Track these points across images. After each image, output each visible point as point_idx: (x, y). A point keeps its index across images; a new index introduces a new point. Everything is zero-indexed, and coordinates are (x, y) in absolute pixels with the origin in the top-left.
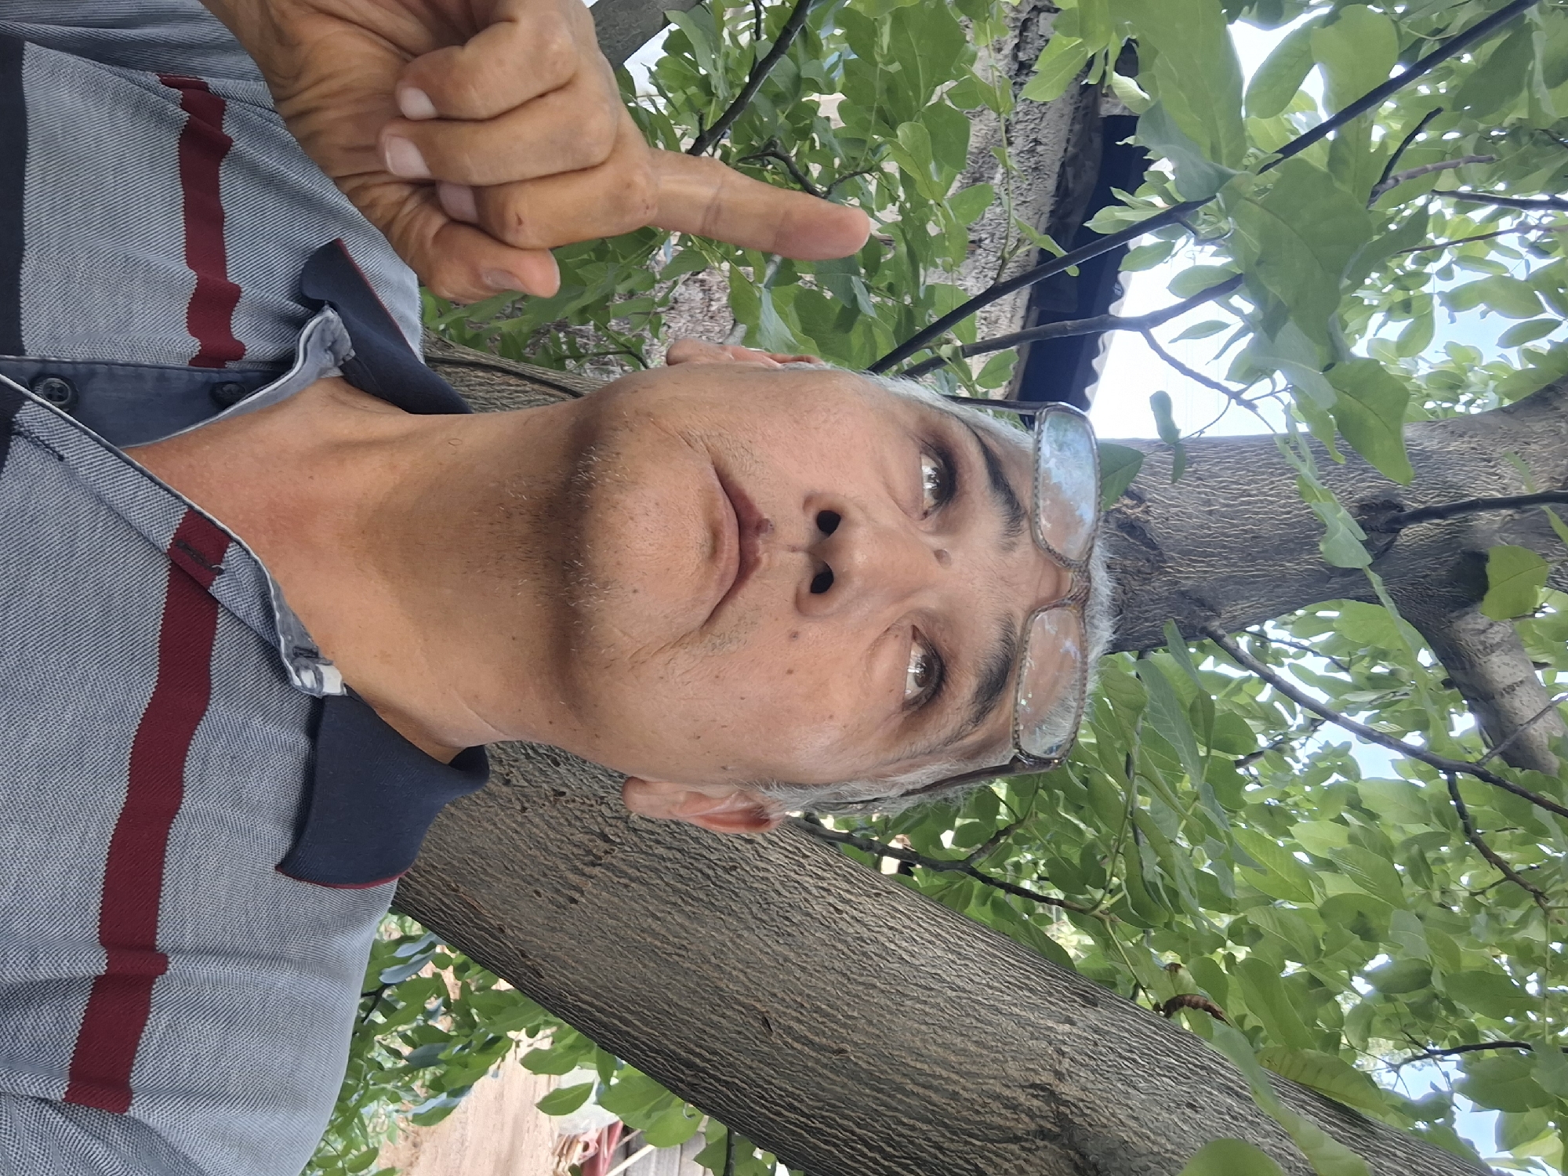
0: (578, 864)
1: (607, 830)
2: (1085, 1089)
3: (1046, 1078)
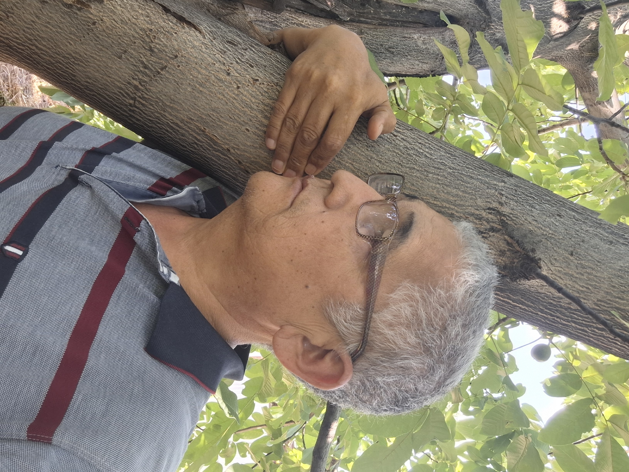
2: (513, 209)
3: (495, 205)
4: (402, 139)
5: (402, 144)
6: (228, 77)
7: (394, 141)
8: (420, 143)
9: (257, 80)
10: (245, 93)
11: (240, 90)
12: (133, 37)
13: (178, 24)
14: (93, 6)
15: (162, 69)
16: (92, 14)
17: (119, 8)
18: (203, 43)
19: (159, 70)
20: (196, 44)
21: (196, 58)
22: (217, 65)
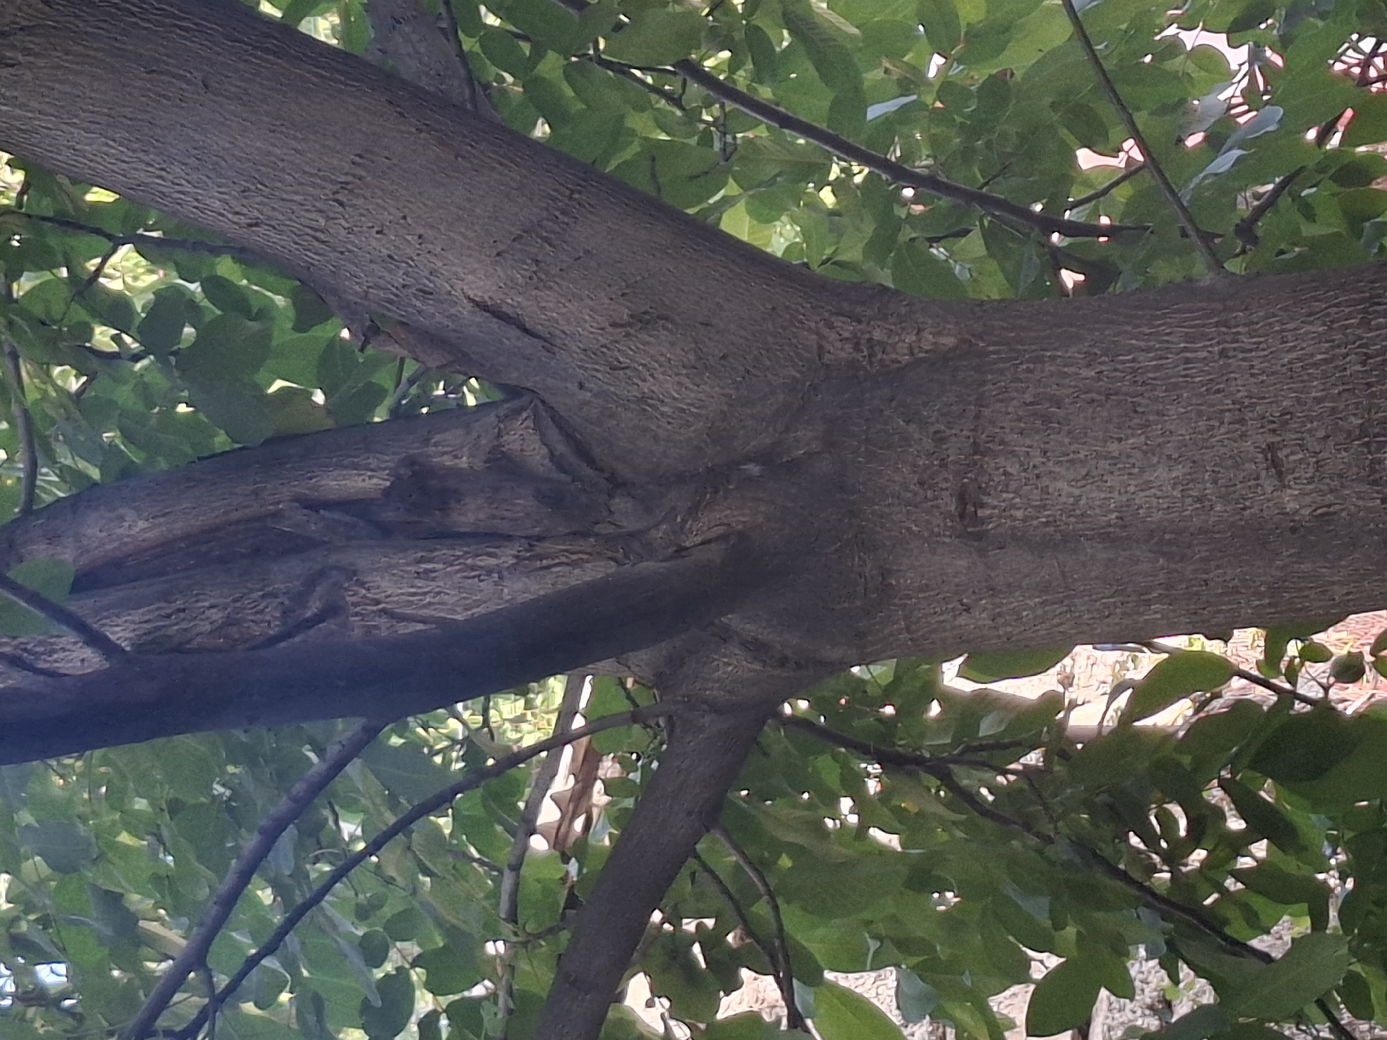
0: (357, 182)
4: (152, 166)
5: (152, 156)
6: (422, 231)
7: (164, 161)
8: (124, 162)
9: (378, 232)
10: (393, 211)
11: (401, 214)
12: (563, 279)
13: (498, 301)
14: (625, 317)
15: (520, 237)
16: (628, 308)
17: (587, 317)
18: (463, 280)
19: (524, 235)
20: (470, 277)
21: (470, 256)
22: (439, 249)
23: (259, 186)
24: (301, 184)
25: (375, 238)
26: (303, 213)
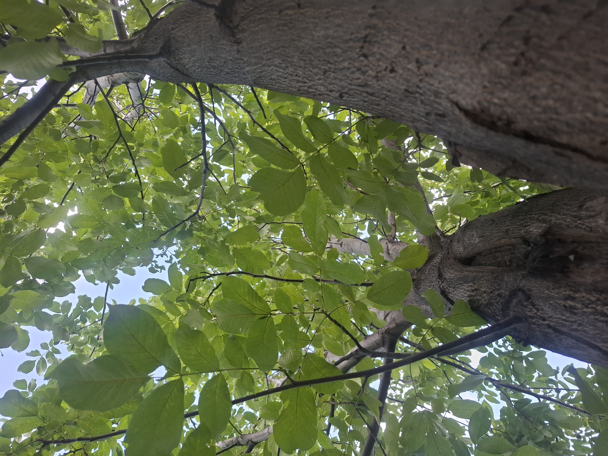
0: (373, 31)
1: (366, 62)
2: (234, 50)
3: (240, 48)
6: (416, 55)
9: (392, 71)
11: (402, 46)
13: (486, 104)
21: (456, 62)
22: (432, 67)
23: (329, 65)
24: (344, 51)
25: (392, 78)
26: (352, 75)
